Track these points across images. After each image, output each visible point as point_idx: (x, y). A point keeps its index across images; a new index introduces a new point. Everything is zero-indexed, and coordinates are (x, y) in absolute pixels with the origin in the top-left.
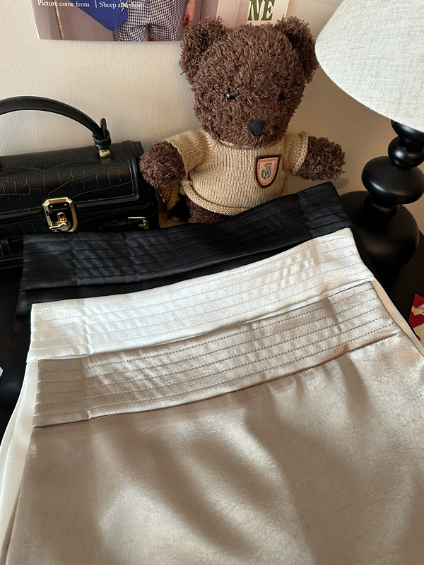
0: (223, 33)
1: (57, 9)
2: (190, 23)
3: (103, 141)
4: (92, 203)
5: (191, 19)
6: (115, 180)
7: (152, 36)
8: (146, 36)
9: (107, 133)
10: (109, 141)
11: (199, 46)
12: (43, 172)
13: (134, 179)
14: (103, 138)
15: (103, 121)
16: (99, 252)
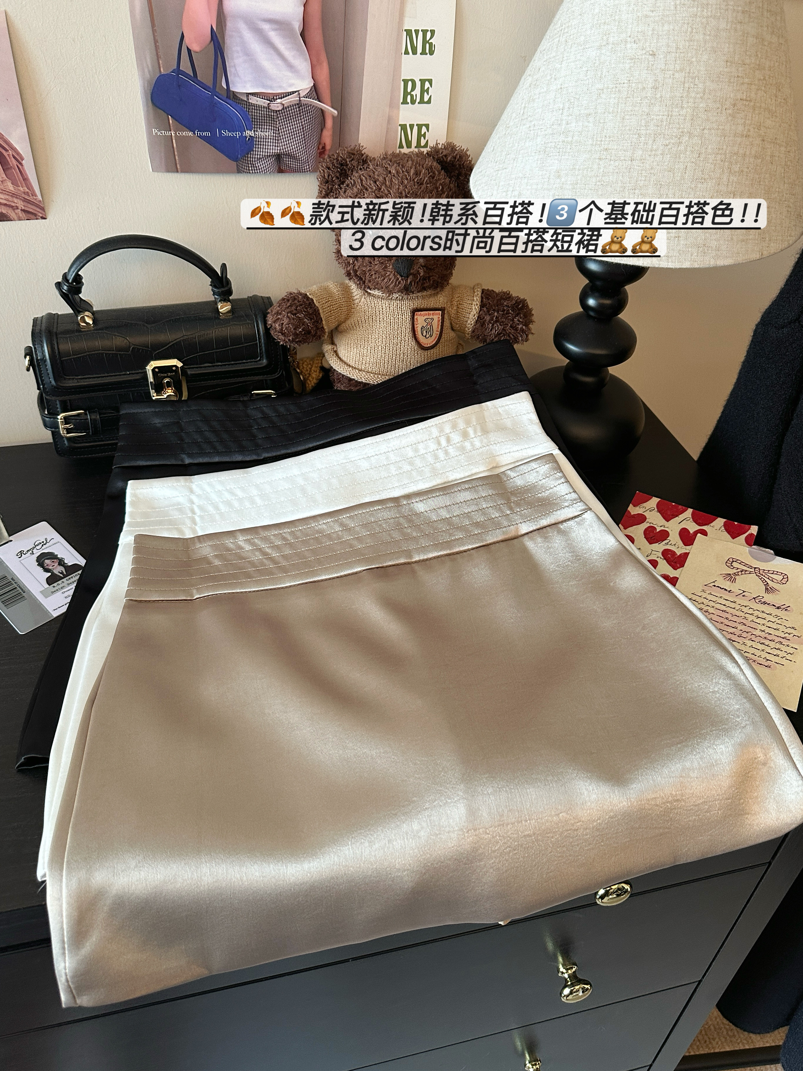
0: (365, 162)
1: (173, 138)
2: (327, 153)
3: (223, 289)
4: (207, 368)
5: (328, 147)
6: (236, 340)
7: (283, 168)
8: (276, 167)
9: (228, 282)
10: (230, 292)
11: (337, 178)
12: (149, 326)
13: (259, 339)
14: (223, 287)
15: (224, 267)
16: (215, 424)
